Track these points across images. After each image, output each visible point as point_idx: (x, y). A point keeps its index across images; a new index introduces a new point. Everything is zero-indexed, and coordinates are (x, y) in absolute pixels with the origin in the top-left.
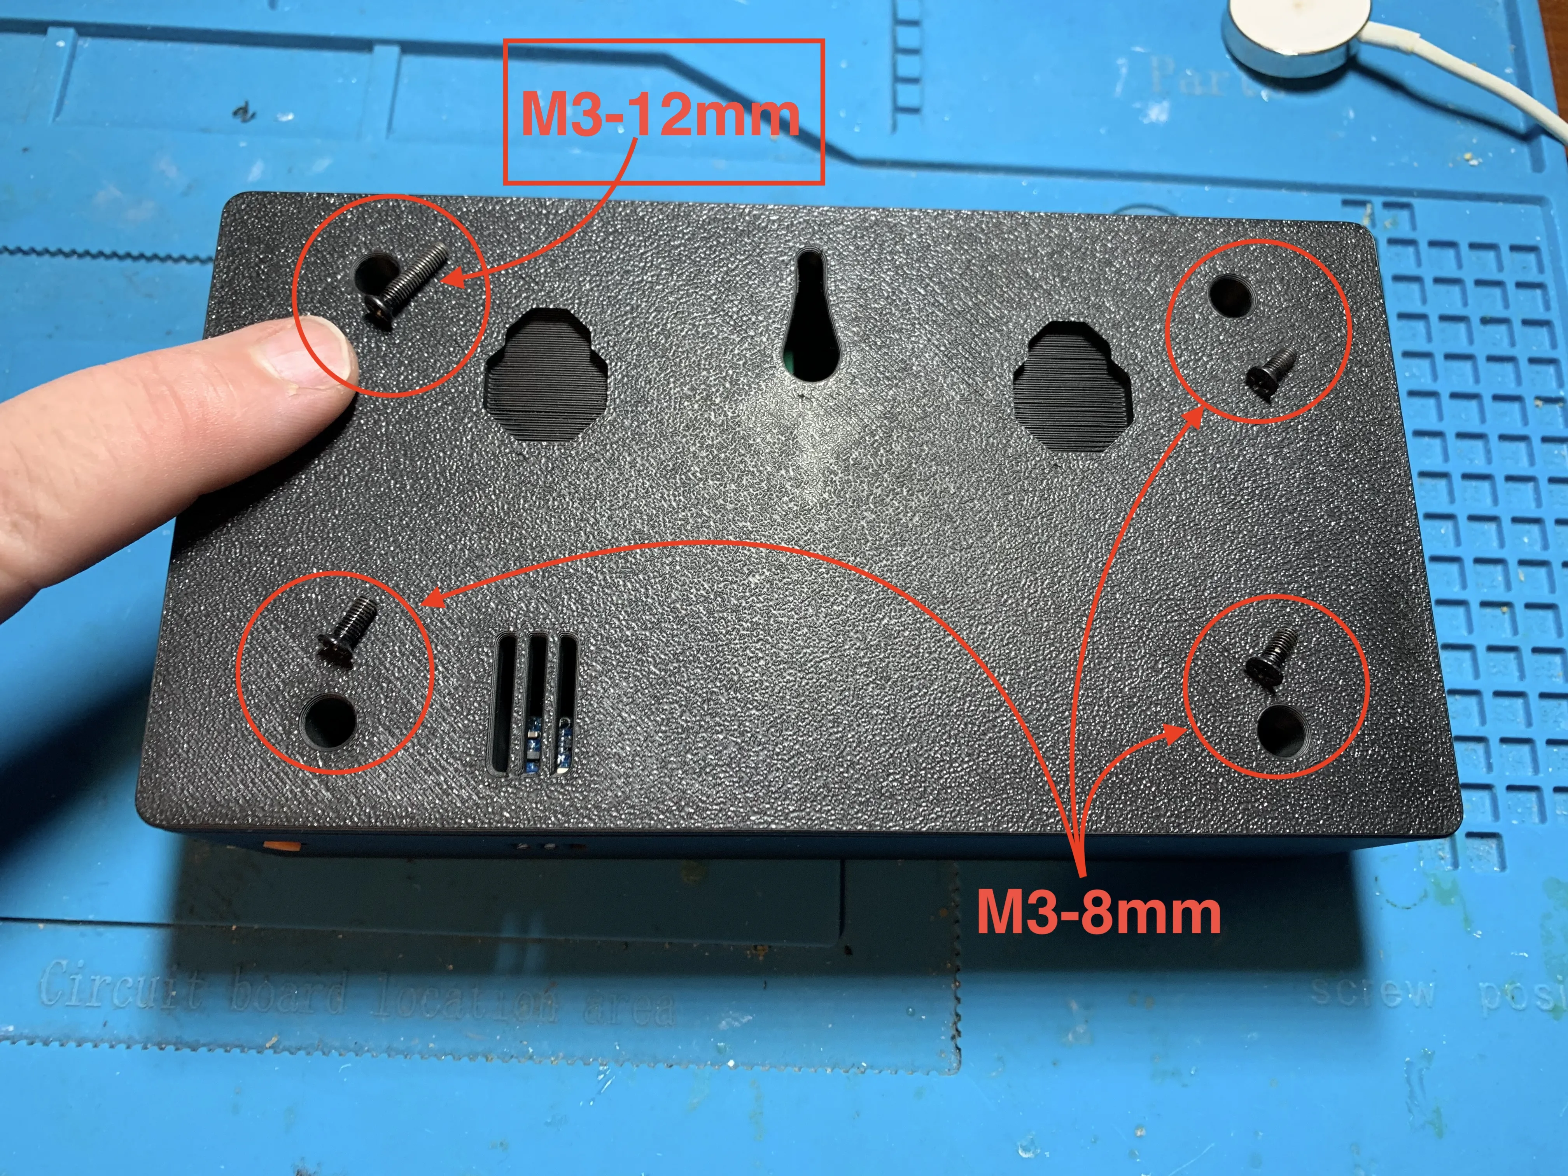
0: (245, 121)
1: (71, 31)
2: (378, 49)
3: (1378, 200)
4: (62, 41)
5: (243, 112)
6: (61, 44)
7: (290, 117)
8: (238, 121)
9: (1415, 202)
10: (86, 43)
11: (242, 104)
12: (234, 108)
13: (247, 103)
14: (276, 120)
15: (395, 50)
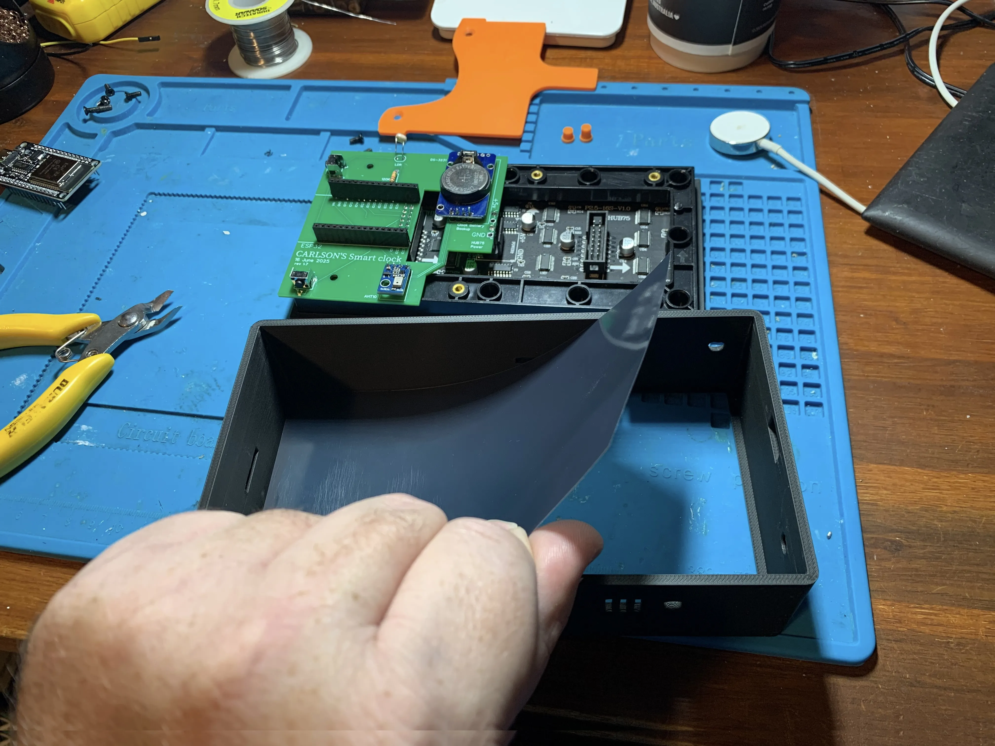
0: (268, 156)
1: (214, 129)
2: (322, 133)
3: (727, 181)
4: (209, 132)
5: (269, 154)
6: (209, 133)
7: (285, 155)
8: (266, 156)
9: (745, 182)
10: (218, 134)
11: (268, 151)
12: (265, 152)
13: (270, 151)
14: (280, 156)
15: (328, 134)
